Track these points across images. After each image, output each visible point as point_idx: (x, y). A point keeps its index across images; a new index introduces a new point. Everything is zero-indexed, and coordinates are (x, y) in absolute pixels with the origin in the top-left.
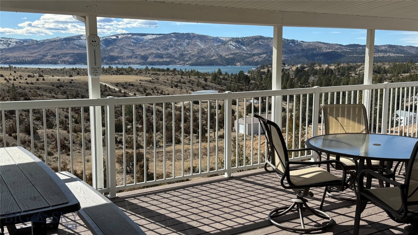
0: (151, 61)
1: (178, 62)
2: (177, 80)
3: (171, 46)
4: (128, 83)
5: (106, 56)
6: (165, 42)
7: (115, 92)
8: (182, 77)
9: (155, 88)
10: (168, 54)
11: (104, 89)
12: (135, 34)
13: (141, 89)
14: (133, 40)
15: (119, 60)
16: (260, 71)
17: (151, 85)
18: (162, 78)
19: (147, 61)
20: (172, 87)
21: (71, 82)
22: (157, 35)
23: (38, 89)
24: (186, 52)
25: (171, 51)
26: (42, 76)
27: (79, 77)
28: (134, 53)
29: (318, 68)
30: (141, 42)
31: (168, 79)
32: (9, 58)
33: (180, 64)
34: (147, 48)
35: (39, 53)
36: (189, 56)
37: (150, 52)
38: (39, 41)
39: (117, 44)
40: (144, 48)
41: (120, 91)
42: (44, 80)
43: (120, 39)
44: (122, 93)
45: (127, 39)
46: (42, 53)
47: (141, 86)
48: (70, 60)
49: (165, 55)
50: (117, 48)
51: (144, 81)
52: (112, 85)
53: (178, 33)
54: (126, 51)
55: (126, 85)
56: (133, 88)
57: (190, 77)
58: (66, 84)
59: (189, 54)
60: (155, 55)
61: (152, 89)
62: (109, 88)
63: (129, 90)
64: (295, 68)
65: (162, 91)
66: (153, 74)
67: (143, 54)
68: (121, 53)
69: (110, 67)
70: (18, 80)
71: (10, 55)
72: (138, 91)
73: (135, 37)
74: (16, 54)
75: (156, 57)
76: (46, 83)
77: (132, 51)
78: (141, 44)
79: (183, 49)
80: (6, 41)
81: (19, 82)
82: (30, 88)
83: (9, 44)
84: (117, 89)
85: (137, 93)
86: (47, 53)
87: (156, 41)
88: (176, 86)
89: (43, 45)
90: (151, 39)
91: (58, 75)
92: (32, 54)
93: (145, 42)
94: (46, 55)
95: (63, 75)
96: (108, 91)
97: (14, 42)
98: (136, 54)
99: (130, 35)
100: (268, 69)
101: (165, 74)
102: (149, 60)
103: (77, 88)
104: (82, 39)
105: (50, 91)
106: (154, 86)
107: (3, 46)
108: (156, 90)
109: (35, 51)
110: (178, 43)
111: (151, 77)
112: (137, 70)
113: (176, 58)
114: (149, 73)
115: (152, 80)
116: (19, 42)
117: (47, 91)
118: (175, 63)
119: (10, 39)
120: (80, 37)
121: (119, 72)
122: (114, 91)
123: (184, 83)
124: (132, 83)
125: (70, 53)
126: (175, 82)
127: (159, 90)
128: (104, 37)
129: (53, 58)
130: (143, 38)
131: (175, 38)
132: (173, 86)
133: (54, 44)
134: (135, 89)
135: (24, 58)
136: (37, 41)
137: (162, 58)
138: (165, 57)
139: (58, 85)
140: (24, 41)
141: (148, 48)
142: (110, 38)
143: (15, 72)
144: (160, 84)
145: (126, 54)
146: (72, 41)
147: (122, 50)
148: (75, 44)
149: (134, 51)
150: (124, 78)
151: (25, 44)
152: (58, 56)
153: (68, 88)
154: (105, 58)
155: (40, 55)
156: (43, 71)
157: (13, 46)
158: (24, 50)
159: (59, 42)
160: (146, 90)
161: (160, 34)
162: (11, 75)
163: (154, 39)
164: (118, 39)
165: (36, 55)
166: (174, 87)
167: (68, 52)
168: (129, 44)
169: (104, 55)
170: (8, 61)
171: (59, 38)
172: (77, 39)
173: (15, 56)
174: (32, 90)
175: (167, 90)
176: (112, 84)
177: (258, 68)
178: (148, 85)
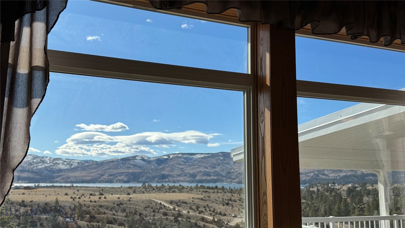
0: (199, 179)
1: (225, 180)
2: (228, 198)
3: (219, 165)
4: (182, 201)
5: (158, 174)
6: (213, 161)
7: (170, 210)
8: (232, 195)
9: (207, 205)
10: (215, 172)
11: (160, 207)
12: (185, 154)
13: (194, 207)
14: (183, 159)
15: (169, 178)
16: (309, 190)
17: (203, 202)
18: (213, 196)
19: (196, 179)
20: (224, 205)
21: (129, 200)
22: (205, 154)
23: (100, 207)
24: (233, 170)
25: (218, 169)
26: (103, 195)
27: (136, 195)
28: (183, 171)
29: (370, 188)
30: (190, 161)
31: (219, 197)
32: (70, 177)
33: (227, 182)
34: (195, 167)
35: (98, 173)
36: (235, 174)
37: (199, 170)
38: (99, 162)
39: (168, 163)
40: (192, 167)
41: (174, 209)
42: (105, 198)
43: (172, 159)
44: (176, 211)
45: (177, 158)
46: (100, 172)
47: (194, 204)
48: (125, 179)
49: (213, 173)
50: (168, 167)
51: (196, 199)
52: (166, 203)
53: (225, 152)
54: (176, 169)
55: (179, 203)
56: (186, 206)
57: (240, 195)
58: (125, 202)
59: (236, 172)
60: (203, 173)
61: (204, 207)
62: (164, 206)
63: (182, 207)
64: (346, 187)
65: (214, 209)
66: (204, 192)
67: (191, 172)
68: (171, 171)
69: (163, 185)
70: (83, 198)
71: (71, 174)
72: (191, 208)
73: (185, 156)
74: (77, 174)
75: (204, 175)
76: (107, 201)
77: (182, 170)
78: (190, 163)
79: (230, 167)
80: (69, 162)
81: (84, 200)
82: (94, 206)
83: (72, 164)
84: (171, 207)
85: (190, 211)
86: (105, 173)
87: (204, 160)
88: (228, 204)
89: (102, 165)
90: (199, 158)
91: (116, 193)
92: (91, 173)
93: (194, 161)
94: (103, 174)
95: (120, 193)
96: (163, 208)
97: (76, 163)
98: (186, 173)
99: (180, 155)
100: (318, 188)
101: (215, 191)
102: (198, 178)
103: (135, 205)
104: (137, 159)
105: (111, 209)
106: (206, 204)
107: (66, 166)
108: (209, 208)
109: (94, 171)
110: (224, 162)
111: (203, 195)
112: (188, 188)
113: (223, 176)
114: (200, 191)
115: (204, 198)
116: (81, 163)
117: (109, 208)
118: (222, 181)
119: (73, 160)
120: (135, 158)
121: (171, 190)
122: (168, 209)
123: (235, 201)
124: (186, 201)
125: (125, 173)
126: (226, 200)
127: (211, 207)
128: (157, 157)
129: (110, 177)
130: (193, 158)
131: (222, 157)
132: (224, 203)
133: (111, 164)
134: (188, 207)
135: (83, 178)
136: (97, 162)
137: (210, 175)
138: (212, 175)
139: (119, 203)
140: (85, 162)
141: (197, 166)
142: (162, 158)
143: (78, 191)
144: (211, 202)
145: (176, 172)
146: (128, 161)
147: (172, 168)
148: (130, 164)
149: (184, 170)
150: (177, 196)
151: (86, 164)
152: (114, 175)
153: (127, 206)
154: (156, 176)
155: (98, 174)
156: (103, 189)
157: (75, 166)
158: (84, 170)
159: (116, 162)
160: (199, 207)
161: (208, 154)
162: (74, 193)
163: (202, 158)
164: (169, 159)
165: (94, 174)
166: (225, 205)
167: (123, 171)
168: (180, 163)
169: (156, 173)
170: (69, 180)
171: (116, 159)
172: (133, 159)
173: (76, 176)
174: (95, 207)
175: (219, 208)
176: (166, 201)
177: (306, 187)
178: (200, 203)
